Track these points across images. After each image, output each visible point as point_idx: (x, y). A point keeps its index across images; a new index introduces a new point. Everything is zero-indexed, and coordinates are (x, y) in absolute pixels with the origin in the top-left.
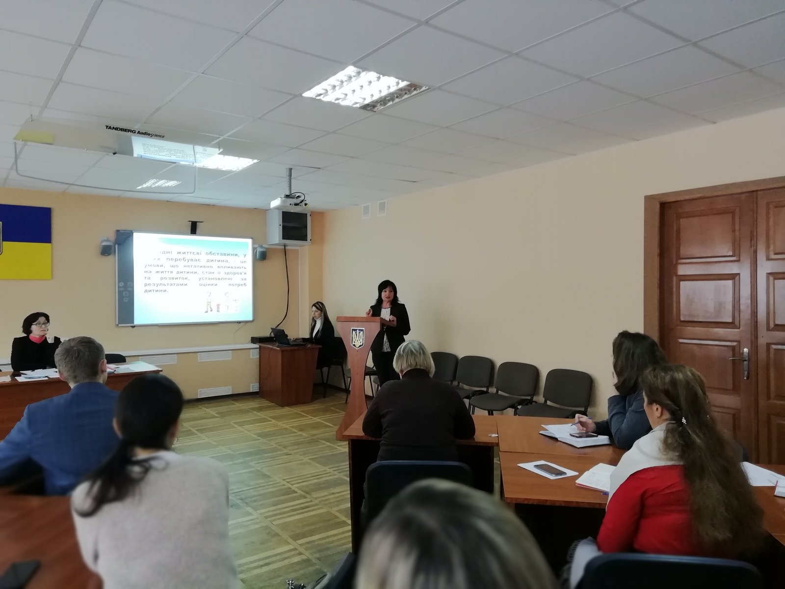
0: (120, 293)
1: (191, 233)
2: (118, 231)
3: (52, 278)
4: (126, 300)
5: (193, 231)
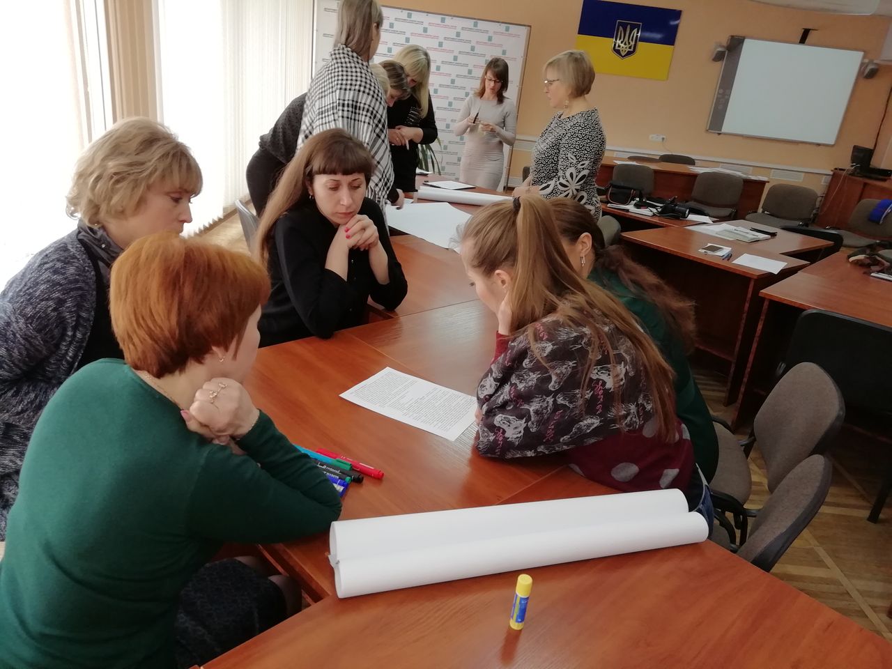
0: (718, 100)
1: (800, 42)
2: (732, 37)
3: (667, 79)
4: (720, 107)
5: (803, 40)
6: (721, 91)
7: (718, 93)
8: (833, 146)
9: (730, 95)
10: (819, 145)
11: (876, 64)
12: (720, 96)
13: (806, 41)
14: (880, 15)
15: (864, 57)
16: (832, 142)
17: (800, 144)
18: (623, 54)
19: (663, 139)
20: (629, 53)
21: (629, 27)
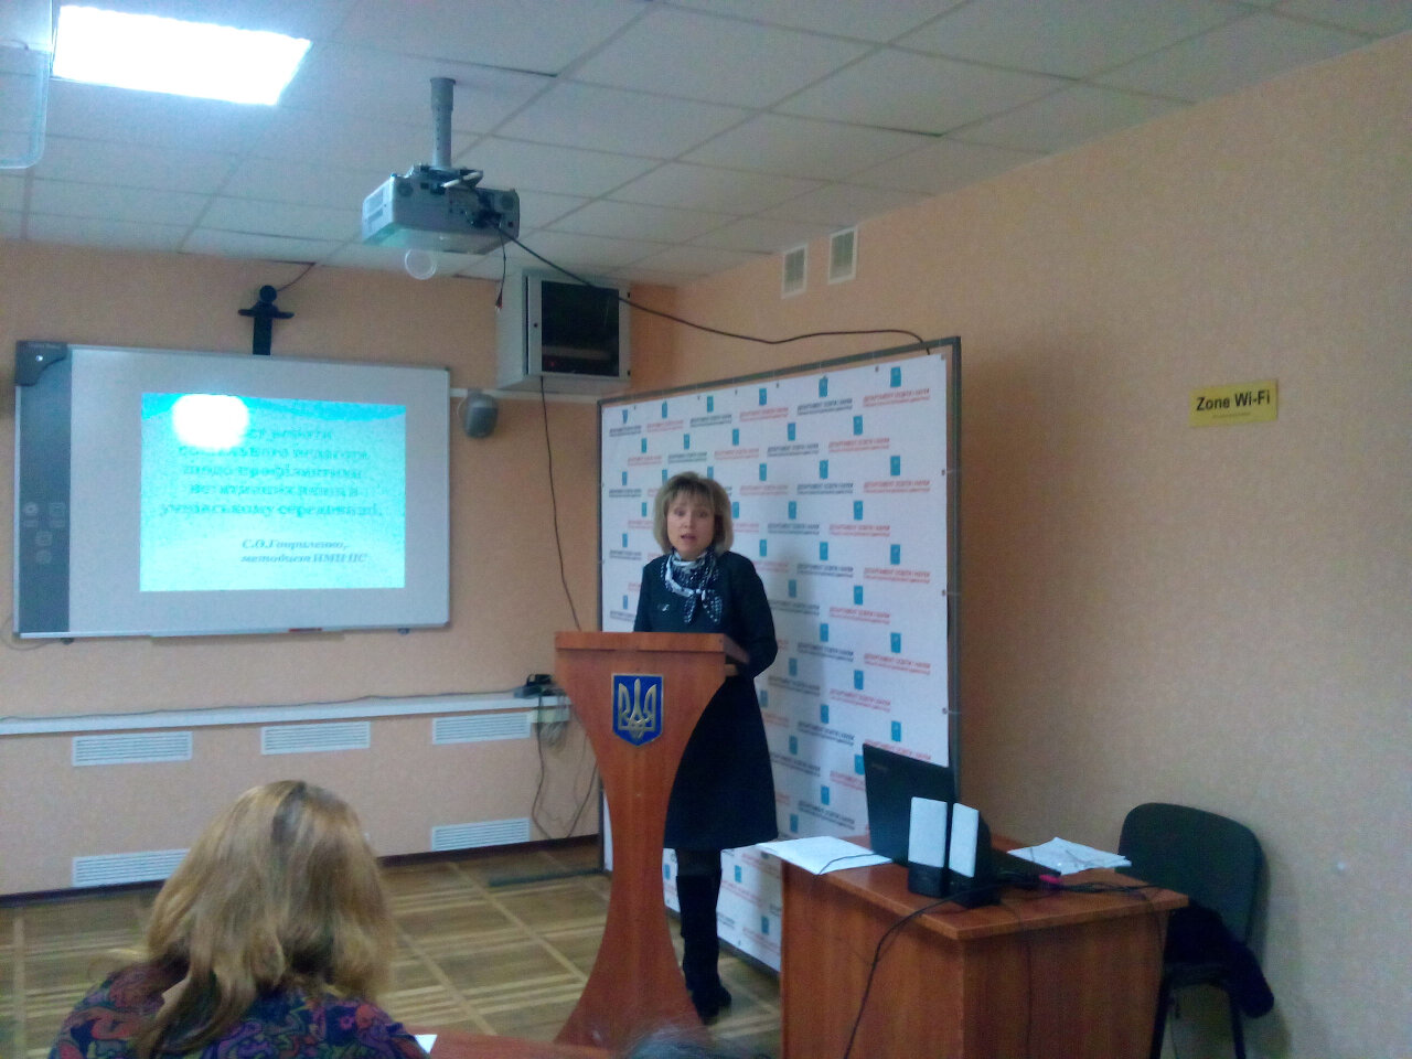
0: (27, 537)
1: (260, 352)
2: (22, 343)
4: (45, 557)
5: (262, 346)
6: (33, 508)
7: (24, 517)
8: (448, 626)
9: (67, 518)
10: (405, 630)
11: (488, 398)
12: (31, 524)
13: (274, 348)
14: (458, 276)
15: (452, 385)
16: (441, 617)
17: (348, 638)
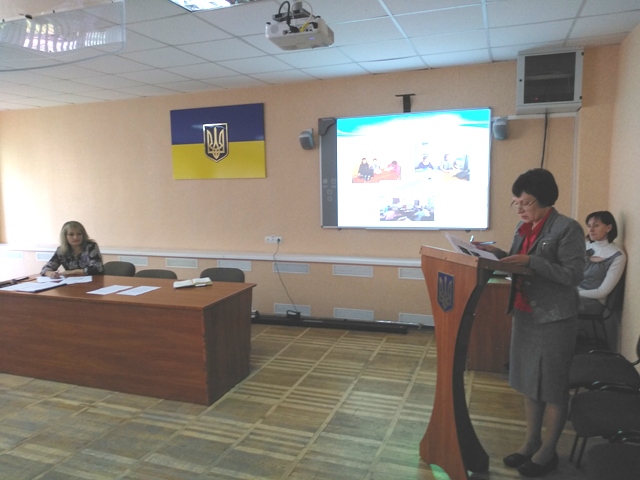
0: (324, 191)
1: (405, 111)
2: (320, 120)
3: (267, 176)
4: (330, 199)
5: (407, 108)
6: (326, 181)
7: (323, 184)
8: (487, 230)
10: (468, 230)
12: (325, 187)
13: (412, 109)
15: (492, 115)
16: (485, 226)
18: (217, 157)
19: (279, 240)
20: (222, 155)
21: (215, 129)
